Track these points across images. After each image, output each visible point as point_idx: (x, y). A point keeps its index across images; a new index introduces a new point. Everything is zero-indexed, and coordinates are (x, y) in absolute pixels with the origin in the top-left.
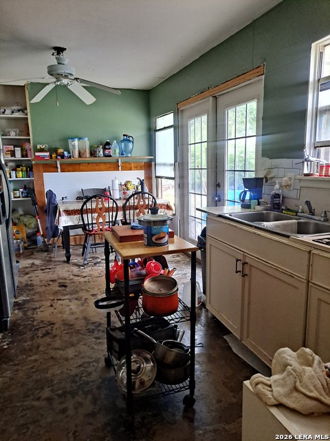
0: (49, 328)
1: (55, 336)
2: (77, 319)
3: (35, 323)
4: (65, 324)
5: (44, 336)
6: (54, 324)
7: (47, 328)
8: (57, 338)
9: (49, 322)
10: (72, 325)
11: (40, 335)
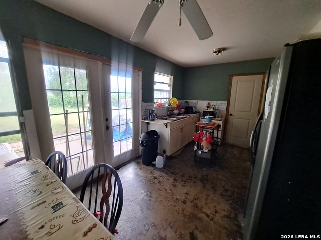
0: (224, 194)
1: (223, 187)
2: (208, 190)
3: (230, 202)
4: (215, 191)
5: (228, 190)
6: (221, 195)
7: (225, 194)
8: (223, 185)
9: (223, 198)
10: (212, 188)
11: (229, 192)
